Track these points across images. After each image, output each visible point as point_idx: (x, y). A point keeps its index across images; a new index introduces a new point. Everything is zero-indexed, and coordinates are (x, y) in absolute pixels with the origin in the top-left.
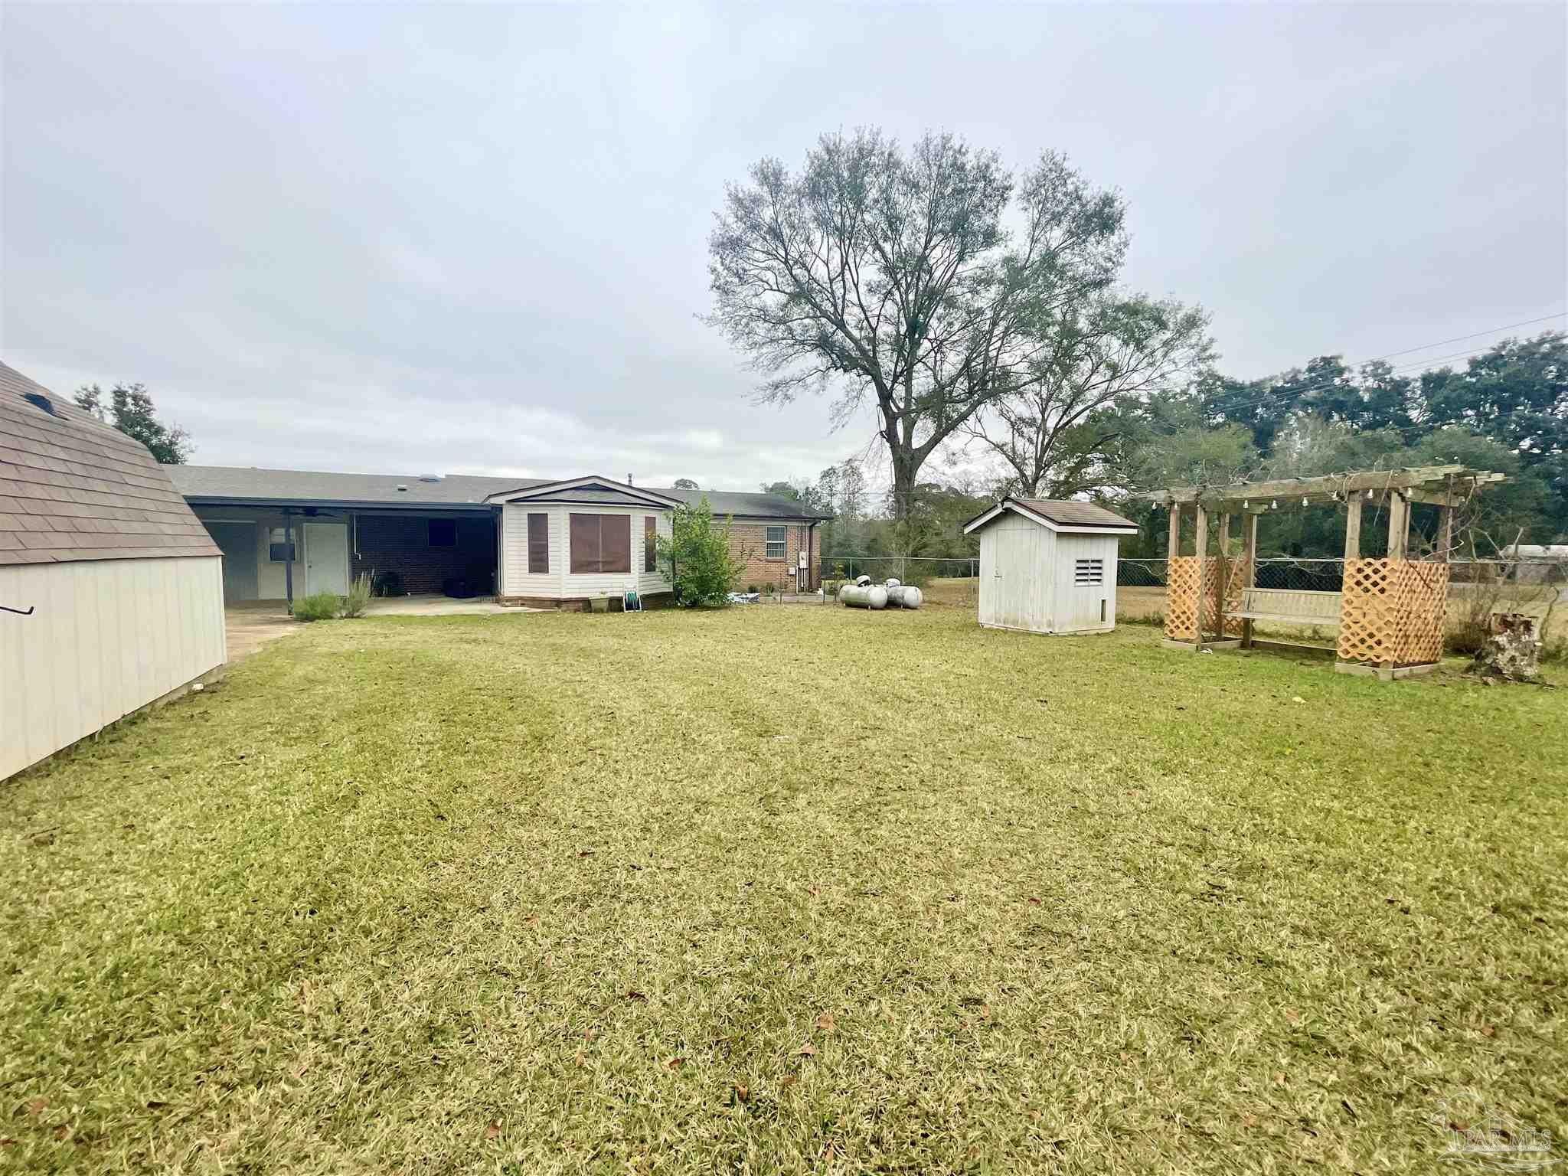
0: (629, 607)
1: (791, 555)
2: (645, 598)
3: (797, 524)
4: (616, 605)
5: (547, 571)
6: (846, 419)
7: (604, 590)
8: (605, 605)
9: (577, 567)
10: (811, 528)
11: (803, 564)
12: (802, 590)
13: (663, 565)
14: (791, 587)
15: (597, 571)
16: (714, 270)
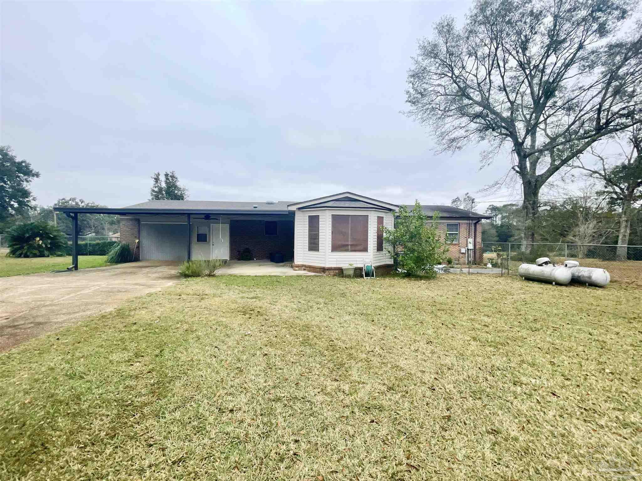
0: (367, 275)
1: (462, 240)
2: (377, 268)
3: (466, 222)
4: (359, 273)
5: (318, 250)
6: (491, 160)
7: (352, 263)
8: (352, 272)
9: (335, 248)
10: (475, 224)
11: (471, 246)
12: (469, 262)
13: (387, 246)
14: (462, 260)
15: (347, 250)
16: (408, 92)
